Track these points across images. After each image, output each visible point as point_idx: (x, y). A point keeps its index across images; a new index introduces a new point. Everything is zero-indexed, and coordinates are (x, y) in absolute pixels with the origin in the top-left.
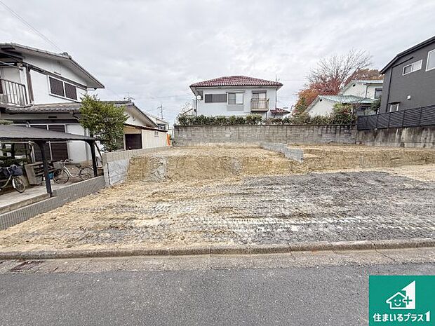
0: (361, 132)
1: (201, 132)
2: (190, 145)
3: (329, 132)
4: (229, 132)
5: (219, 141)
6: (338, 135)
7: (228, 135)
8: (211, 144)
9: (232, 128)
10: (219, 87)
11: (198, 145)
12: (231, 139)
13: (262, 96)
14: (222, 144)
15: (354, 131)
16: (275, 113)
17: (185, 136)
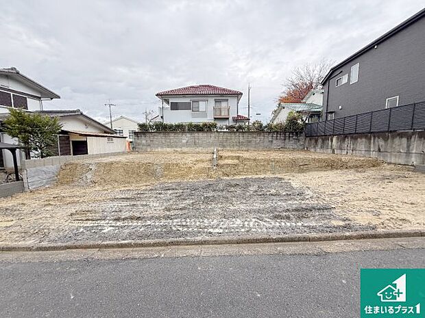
0: (308, 139)
1: (160, 138)
2: (149, 150)
3: (278, 138)
4: (186, 138)
5: (176, 147)
6: (287, 141)
7: (184, 141)
8: (168, 150)
9: (188, 135)
10: (184, 95)
11: (157, 150)
12: (187, 144)
13: (224, 104)
14: (179, 149)
15: (302, 138)
16: (236, 120)
17: (144, 142)
